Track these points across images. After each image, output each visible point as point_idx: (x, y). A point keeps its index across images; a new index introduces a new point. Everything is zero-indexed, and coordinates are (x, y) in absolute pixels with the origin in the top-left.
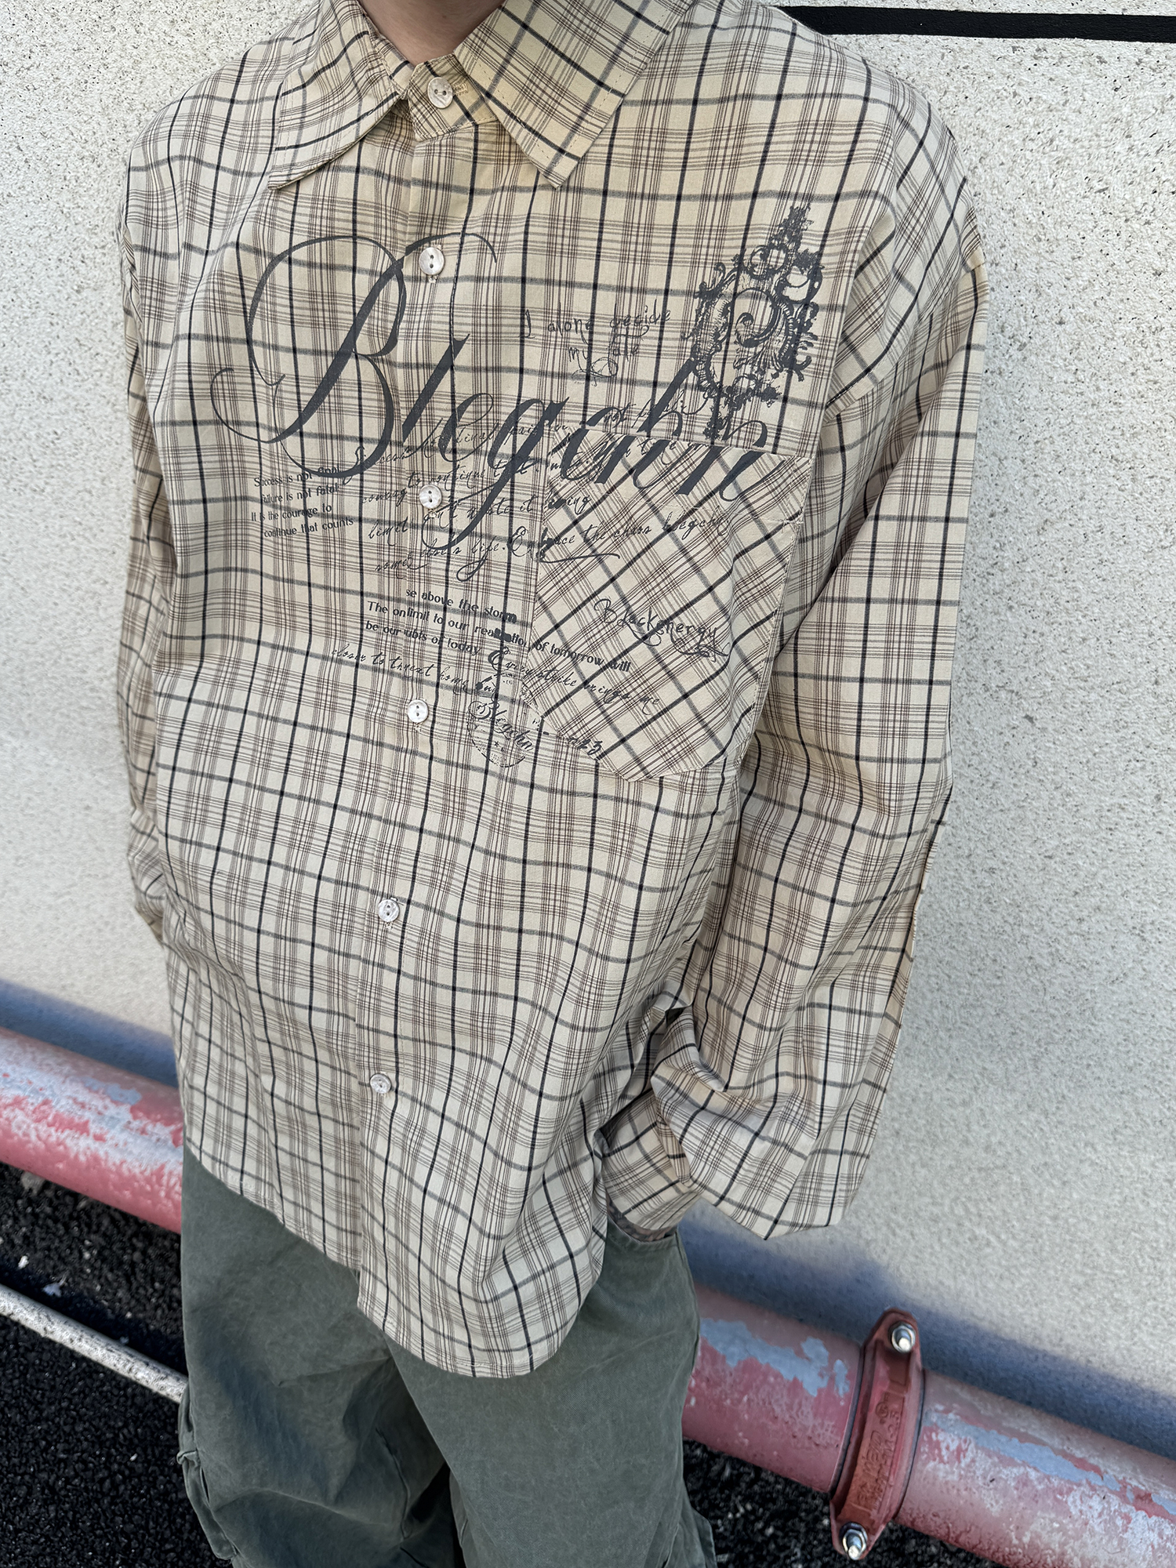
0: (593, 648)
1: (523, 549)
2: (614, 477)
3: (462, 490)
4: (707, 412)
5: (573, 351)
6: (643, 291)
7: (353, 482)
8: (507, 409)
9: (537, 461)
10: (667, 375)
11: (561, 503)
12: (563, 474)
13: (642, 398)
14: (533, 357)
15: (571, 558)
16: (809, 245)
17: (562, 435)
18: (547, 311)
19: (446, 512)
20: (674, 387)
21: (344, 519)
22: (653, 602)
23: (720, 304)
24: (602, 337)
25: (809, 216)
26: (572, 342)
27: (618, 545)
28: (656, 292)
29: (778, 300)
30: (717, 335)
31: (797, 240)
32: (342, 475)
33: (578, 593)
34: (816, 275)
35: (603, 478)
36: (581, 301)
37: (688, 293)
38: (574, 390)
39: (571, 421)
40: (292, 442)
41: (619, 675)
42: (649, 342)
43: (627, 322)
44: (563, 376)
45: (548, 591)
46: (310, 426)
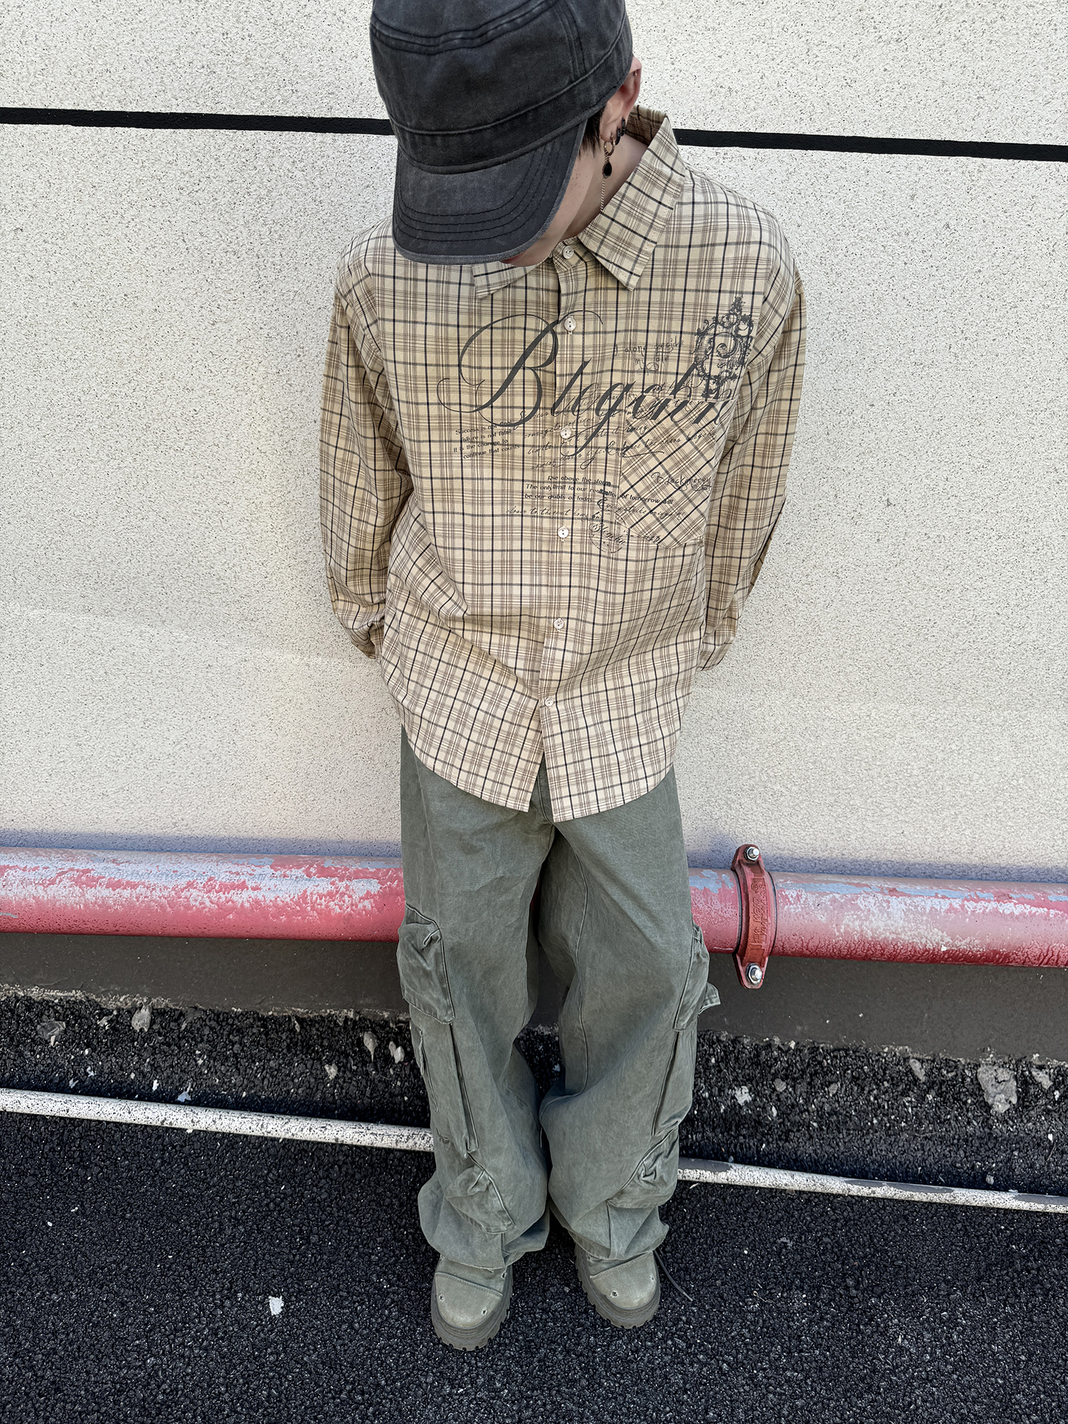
0: (653, 495)
1: (614, 451)
2: (660, 417)
3: (581, 427)
4: (703, 386)
5: (638, 360)
6: (669, 332)
7: (520, 428)
8: (605, 388)
9: (620, 410)
10: (684, 368)
11: (633, 429)
12: (634, 417)
13: (671, 380)
14: (618, 364)
15: (639, 455)
16: (746, 312)
17: (633, 398)
18: (625, 343)
19: (574, 439)
20: (687, 375)
21: (514, 446)
22: (682, 472)
23: (707, 338)
24: (651, 352)
25: (743, 300)
26: (637, 357)
27: (663, 448)
28: (677, 332)
29: (736, 336)
30: (706, 352)
31: (740, 310)
32: (514, 425)
33: (643, 470)
34: (750, 324)
35: (655, 417)
36: (641, 338)
37: (692, 333)
38: (638, 378)
39: (637, 392)
40: (486, 412)
41: (667, 506)
42: (674, 354)
43: (662, 346)
44: (633, 372)
45: (626, 471)
46: (497, 403)
